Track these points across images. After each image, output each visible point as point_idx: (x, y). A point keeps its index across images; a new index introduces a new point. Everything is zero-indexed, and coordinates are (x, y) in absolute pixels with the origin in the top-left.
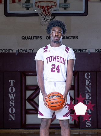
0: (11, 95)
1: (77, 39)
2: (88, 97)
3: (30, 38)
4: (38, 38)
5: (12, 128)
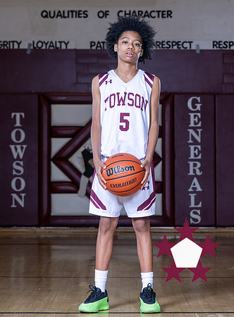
0: (16, 149)
1: (171, 17)
2: (195, 154)
3: (61, 16)
4: (79, 14)
5: (17, 226)
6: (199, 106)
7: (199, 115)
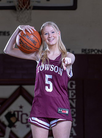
2: (72, 114)
6: (74, 87)
7: (74, 91)
